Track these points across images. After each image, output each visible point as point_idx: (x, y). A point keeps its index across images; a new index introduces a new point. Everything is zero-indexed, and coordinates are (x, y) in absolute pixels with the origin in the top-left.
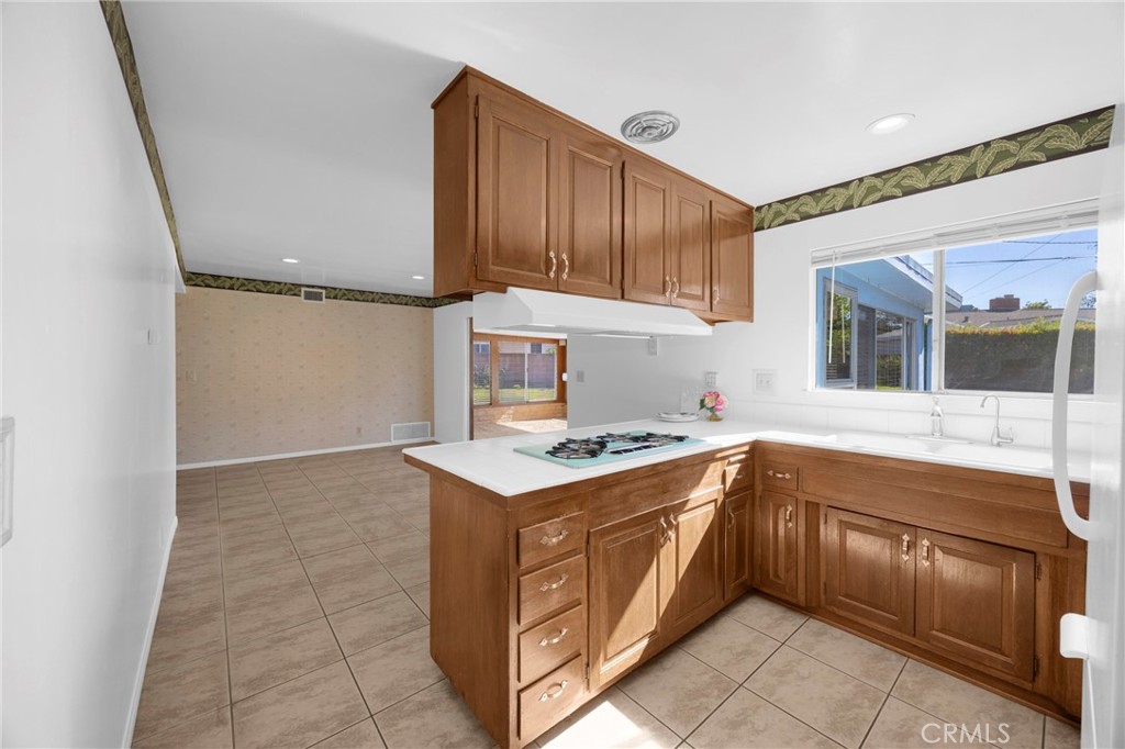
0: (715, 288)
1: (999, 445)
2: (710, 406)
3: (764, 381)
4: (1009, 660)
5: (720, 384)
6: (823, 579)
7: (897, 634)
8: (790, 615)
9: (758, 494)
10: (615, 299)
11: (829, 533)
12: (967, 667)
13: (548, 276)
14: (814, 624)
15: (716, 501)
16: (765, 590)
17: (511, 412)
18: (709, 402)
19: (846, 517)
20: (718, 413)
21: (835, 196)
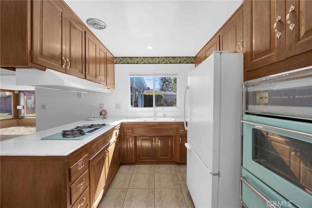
0: (108, 79)
1: (164, 117)
2: (103, 114)
3: (118, 106)
4: (169, 157)
5: (105, 108)
6: (138, 154)
7: (153, 161)
8: (131, 166)
9: (122, 137)
10: (83, 78)
11: (139, 143)
12: (164, 162)
13: (62, 67)
14: (137, 166)
15: (115, 141)
16: (125, 162)
18: (103, 113)
19: (142, 138)
20: (106, 116)
21: (135, 60)
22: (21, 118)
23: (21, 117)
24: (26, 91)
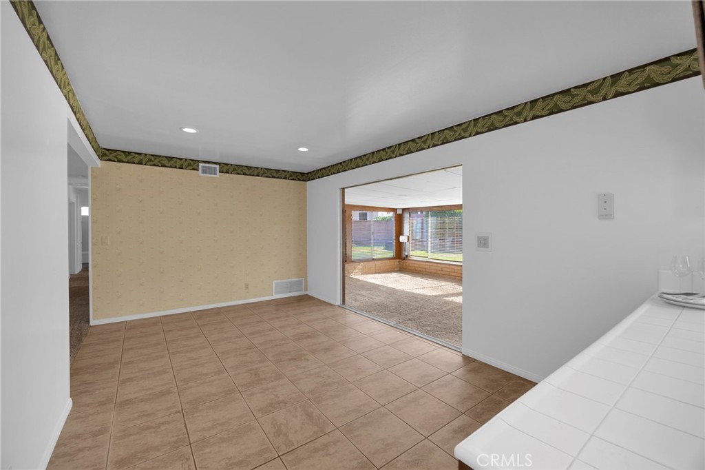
17: (360, 267)
22: (404, 259)
23: (404, 256)
24: (412, 209)
